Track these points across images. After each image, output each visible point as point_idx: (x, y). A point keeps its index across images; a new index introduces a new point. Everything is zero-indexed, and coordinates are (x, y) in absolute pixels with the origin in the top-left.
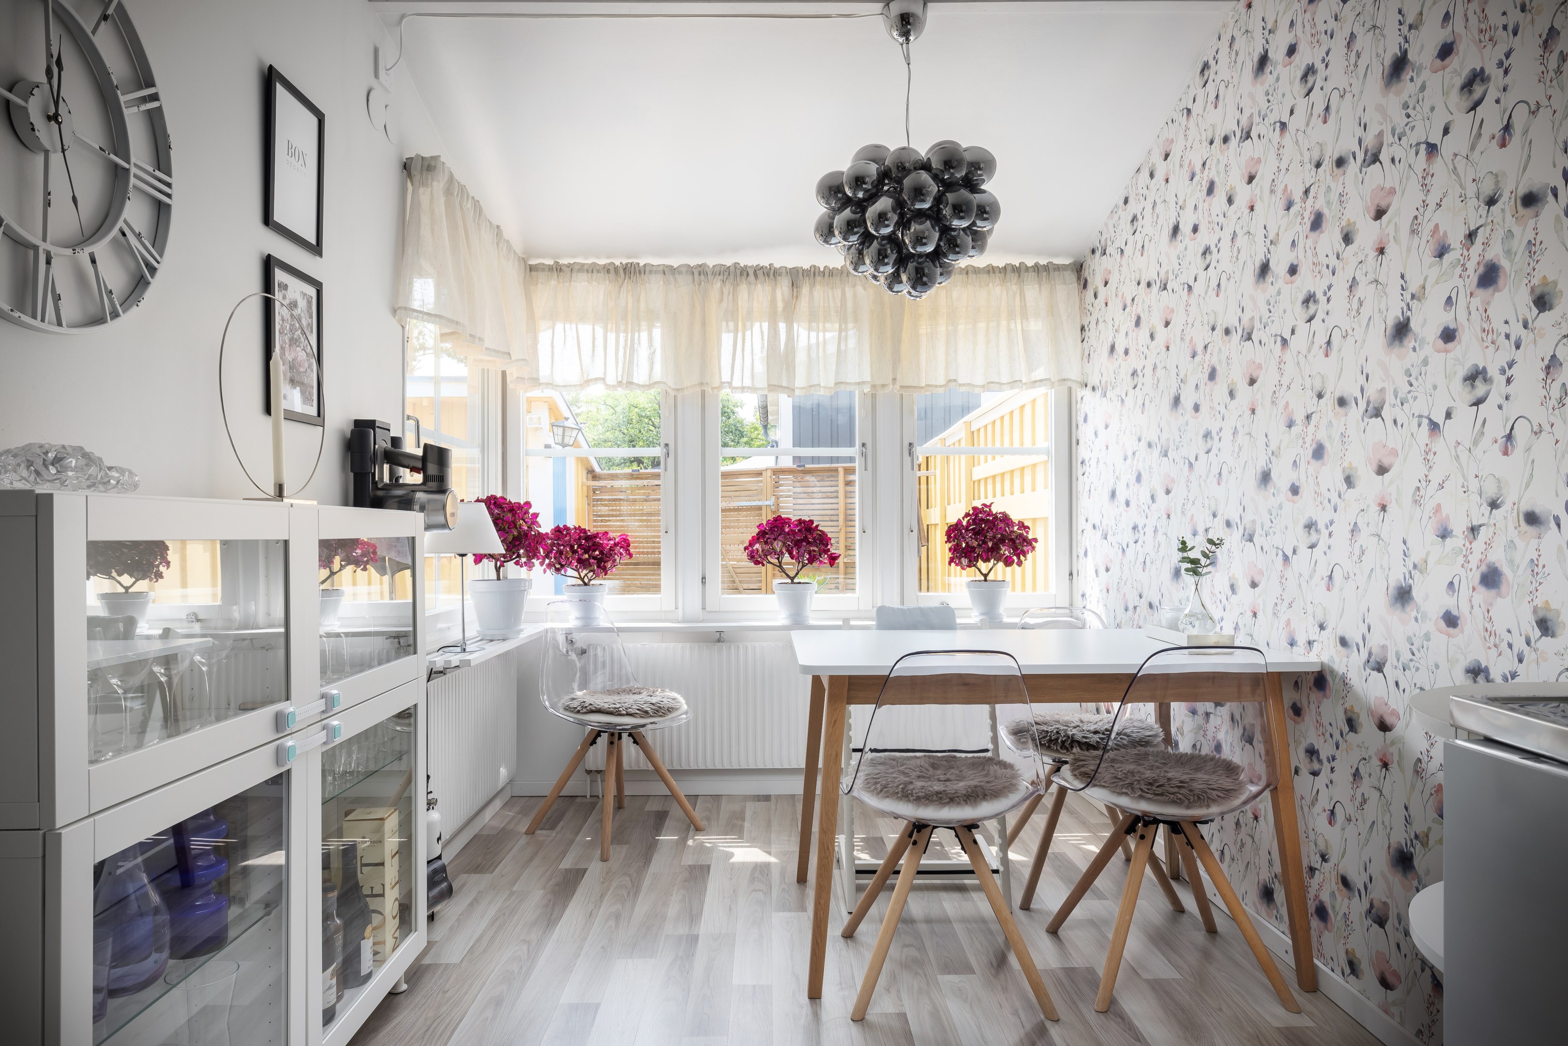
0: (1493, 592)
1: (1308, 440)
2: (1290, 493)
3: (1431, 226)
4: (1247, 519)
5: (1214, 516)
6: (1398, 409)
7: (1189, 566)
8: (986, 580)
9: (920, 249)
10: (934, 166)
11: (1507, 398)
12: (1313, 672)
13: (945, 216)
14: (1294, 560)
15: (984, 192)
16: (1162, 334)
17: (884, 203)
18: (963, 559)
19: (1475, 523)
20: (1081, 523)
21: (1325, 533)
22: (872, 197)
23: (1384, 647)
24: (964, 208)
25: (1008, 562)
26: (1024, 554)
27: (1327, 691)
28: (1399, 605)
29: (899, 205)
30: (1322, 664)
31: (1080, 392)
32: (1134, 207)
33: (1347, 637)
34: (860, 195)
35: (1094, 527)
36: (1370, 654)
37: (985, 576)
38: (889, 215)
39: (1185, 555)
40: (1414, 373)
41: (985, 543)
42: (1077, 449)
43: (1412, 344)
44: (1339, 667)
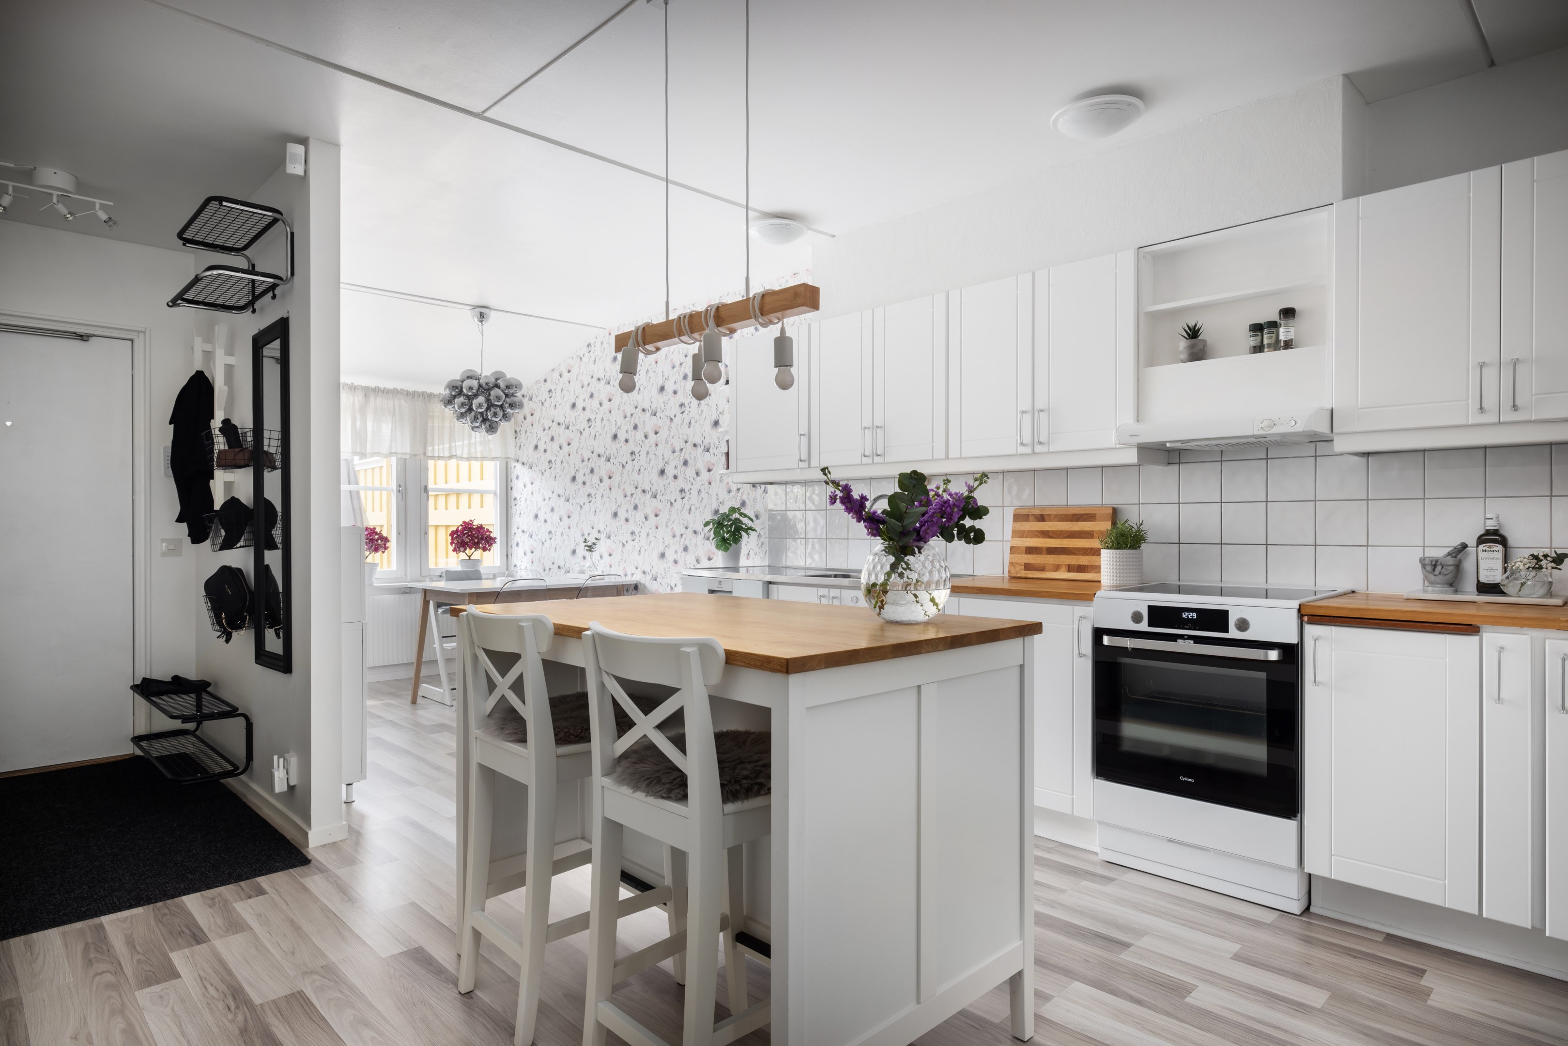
0: (686, 553)
1: (632, 503)
2: (625, 521)
3: (671, 443)
4: (607, 530)
5: (593, 528)
6: (661, 497)
7: (588, 548)
8: (470, 559)
9: (494, 419)
10: (501, 386)
11: (690, 498)
12: (633, 584)
13: (505, 407)
14: (627, 545)
15: (517, 397)
16: (566, 448)
17: (481, 399)
18: (461, 548)
19: (682, 533)
20: (514, 529)
21: (638, 535)
22: (476, 396)
23: (657, 572)
24: (514, 405)
25: (484, 549)
26: (492, 544)
27: (639, 590)
28: (661, 559)
29: (488, 400)
30: (637, 581)
31: (514, 464)
32: (549, 385)
33: (645, 571)
34: (470, 394)
35: (523, 531)
36: (653, 575)
37: (469, 557)
38: (483, 404)
39: (586, 544)
40: (666, 486)
41: (472, 539)
42: (511, 492)
43: (666, 477)
44: (643, 582)
